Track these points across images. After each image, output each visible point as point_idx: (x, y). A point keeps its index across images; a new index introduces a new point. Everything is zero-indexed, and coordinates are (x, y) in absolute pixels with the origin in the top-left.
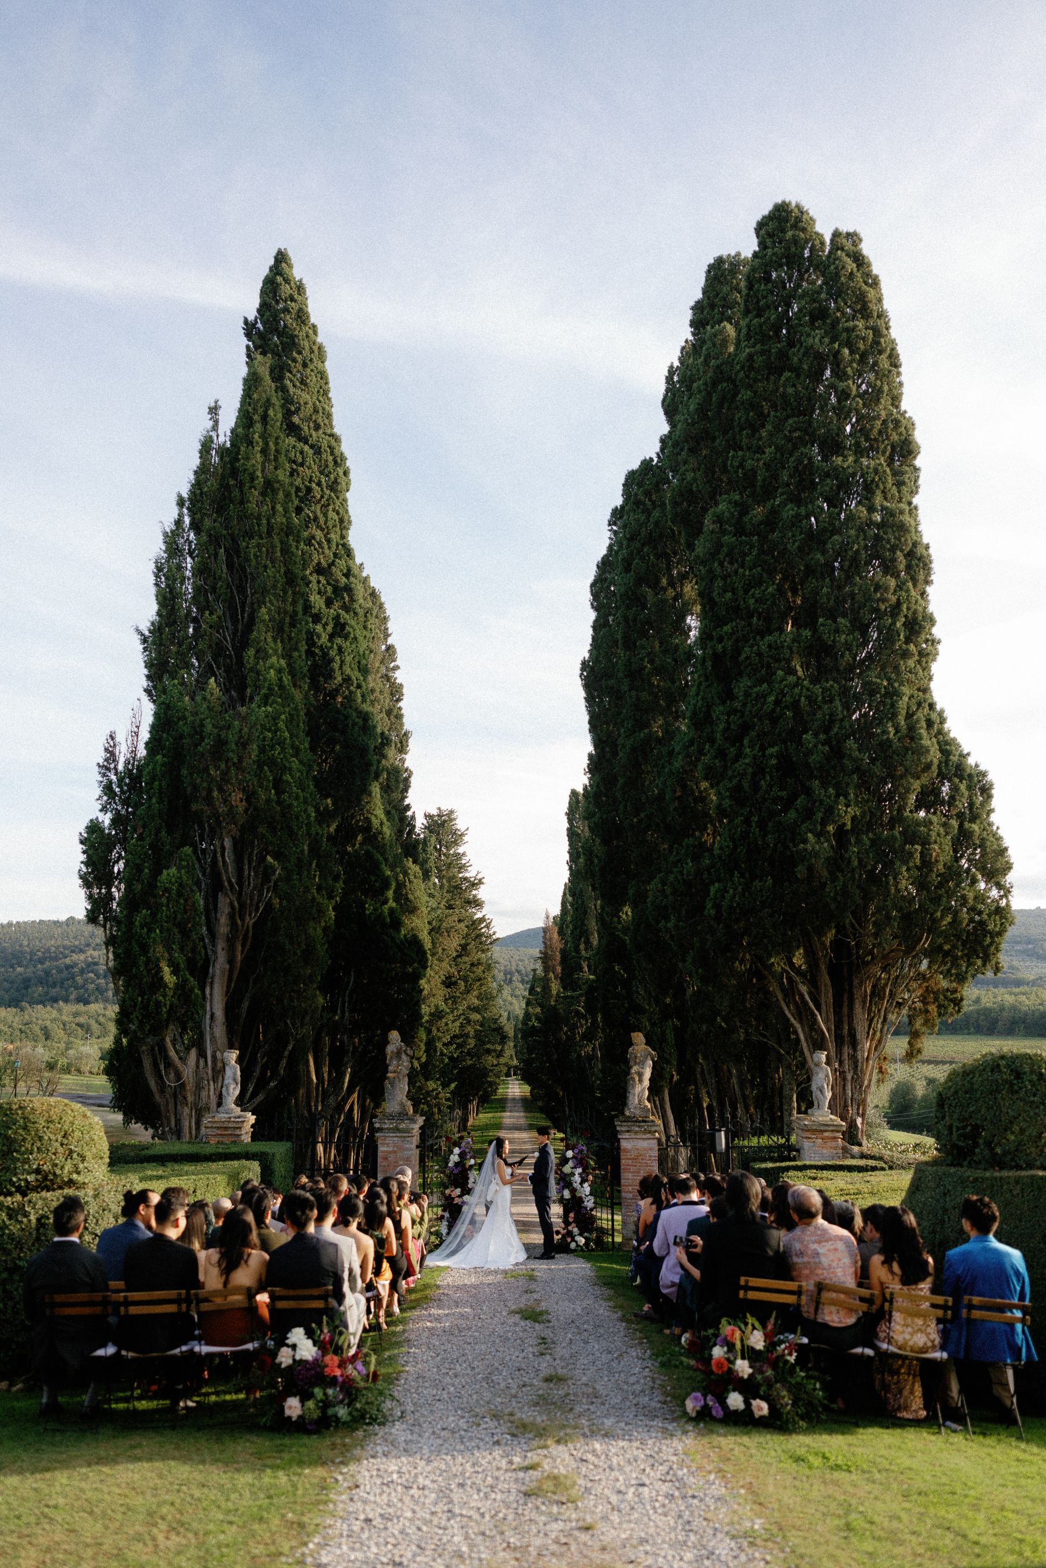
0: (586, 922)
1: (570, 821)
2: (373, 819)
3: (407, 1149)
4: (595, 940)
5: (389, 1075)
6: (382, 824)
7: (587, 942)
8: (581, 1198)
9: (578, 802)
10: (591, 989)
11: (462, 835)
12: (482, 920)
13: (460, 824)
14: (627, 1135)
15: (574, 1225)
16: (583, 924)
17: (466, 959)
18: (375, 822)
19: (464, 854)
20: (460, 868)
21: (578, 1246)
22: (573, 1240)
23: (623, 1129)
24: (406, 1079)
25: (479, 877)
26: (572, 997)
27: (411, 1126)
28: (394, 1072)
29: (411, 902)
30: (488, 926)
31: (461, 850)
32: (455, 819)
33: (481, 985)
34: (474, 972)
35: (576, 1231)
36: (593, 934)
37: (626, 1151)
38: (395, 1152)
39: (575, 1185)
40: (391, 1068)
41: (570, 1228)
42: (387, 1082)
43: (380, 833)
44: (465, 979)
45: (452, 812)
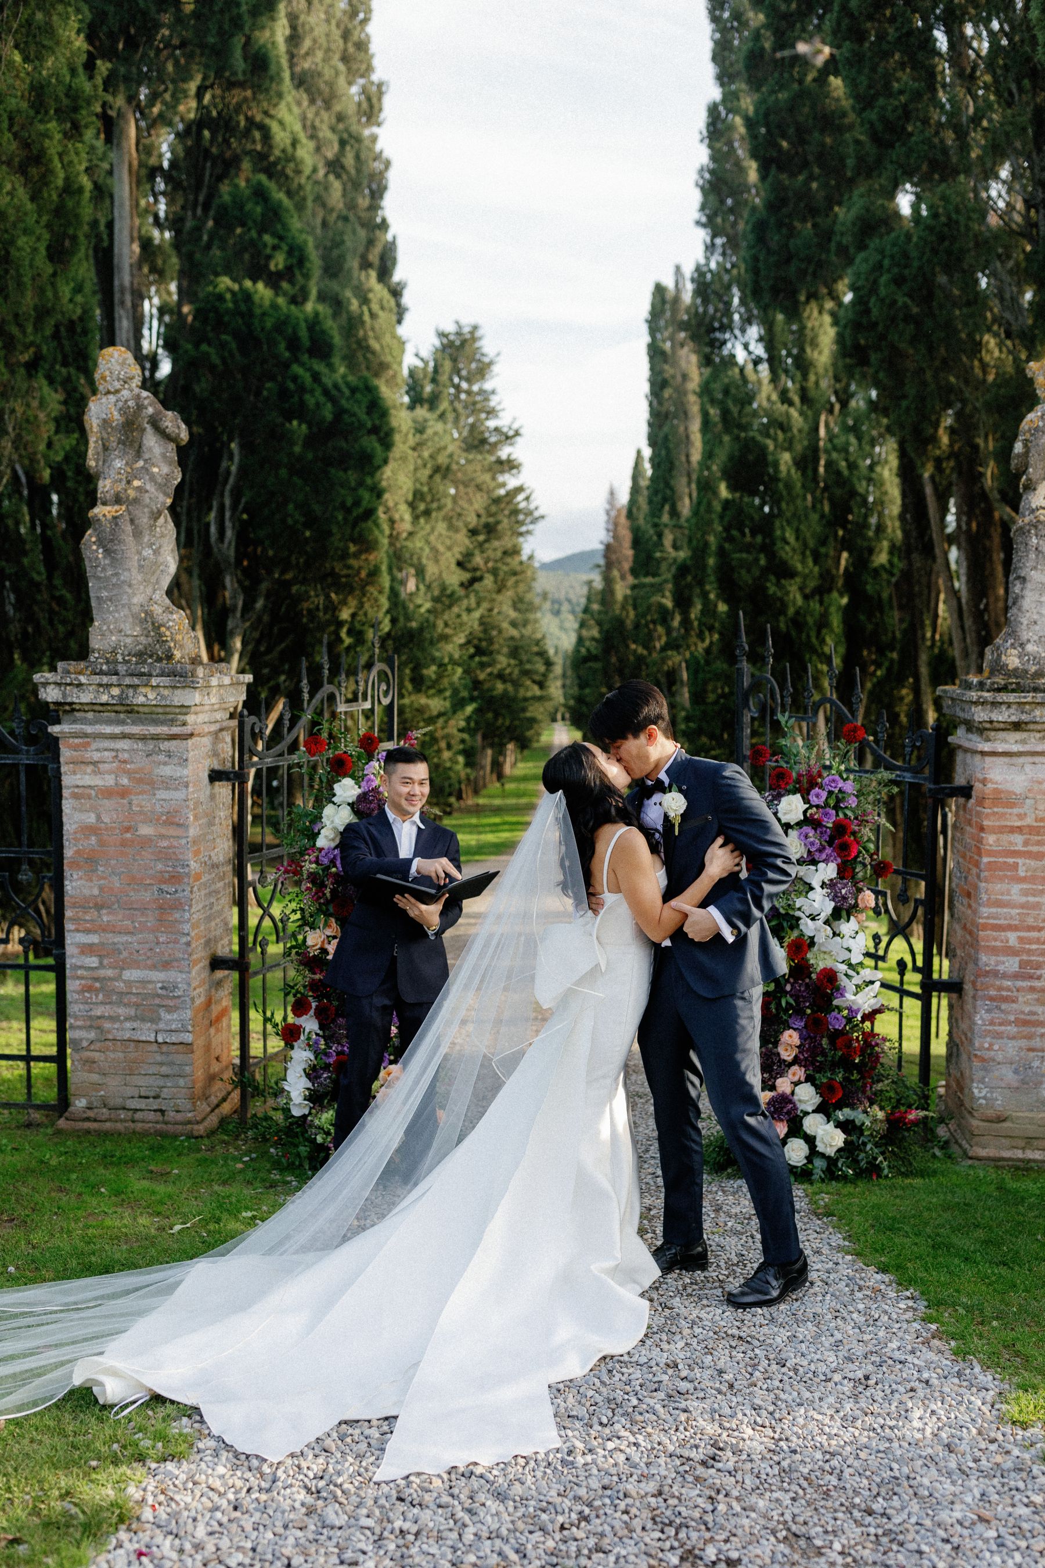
0: (672, 482)
1: (653, 330)
2: (275, 127)
3: (168, 783)
4: (685, 507)
5: (99, 511)
6: (295, 143)
7: (674, 513)
8: (830, 976)
9: (664, 301)
10: (683, 570)
11: (490, 363)
12: (520, 489)
13: (488, 346)
14: (1010, 742)
15: (797, 1072)
16: (668, 485)
17: (496, 544)
18: (280, 137)
19: (493, 392)
20: (488, 413)
21: (813, 1152)
22: (796, 1129)
23: (1002, 716)
24: (167, 528)
25: (515, 426)
26: (652, 585)
27: (180, 697)
28: (118, 500)
29: (373, 353)
30: (527, 499)
31: (488, 386)
32: (480, 338)
33: (517, 582)
34: (507, 564)
35: (807, 1096)
36: (681, 498)
37: (1005, 799)
38: (123, 793)
39: (808, 927)
40: (105, 486)
41: (783, 1085)
42: (90, 536)
43: (292, 159)
44: (494, 572)
45: (475, 328)
